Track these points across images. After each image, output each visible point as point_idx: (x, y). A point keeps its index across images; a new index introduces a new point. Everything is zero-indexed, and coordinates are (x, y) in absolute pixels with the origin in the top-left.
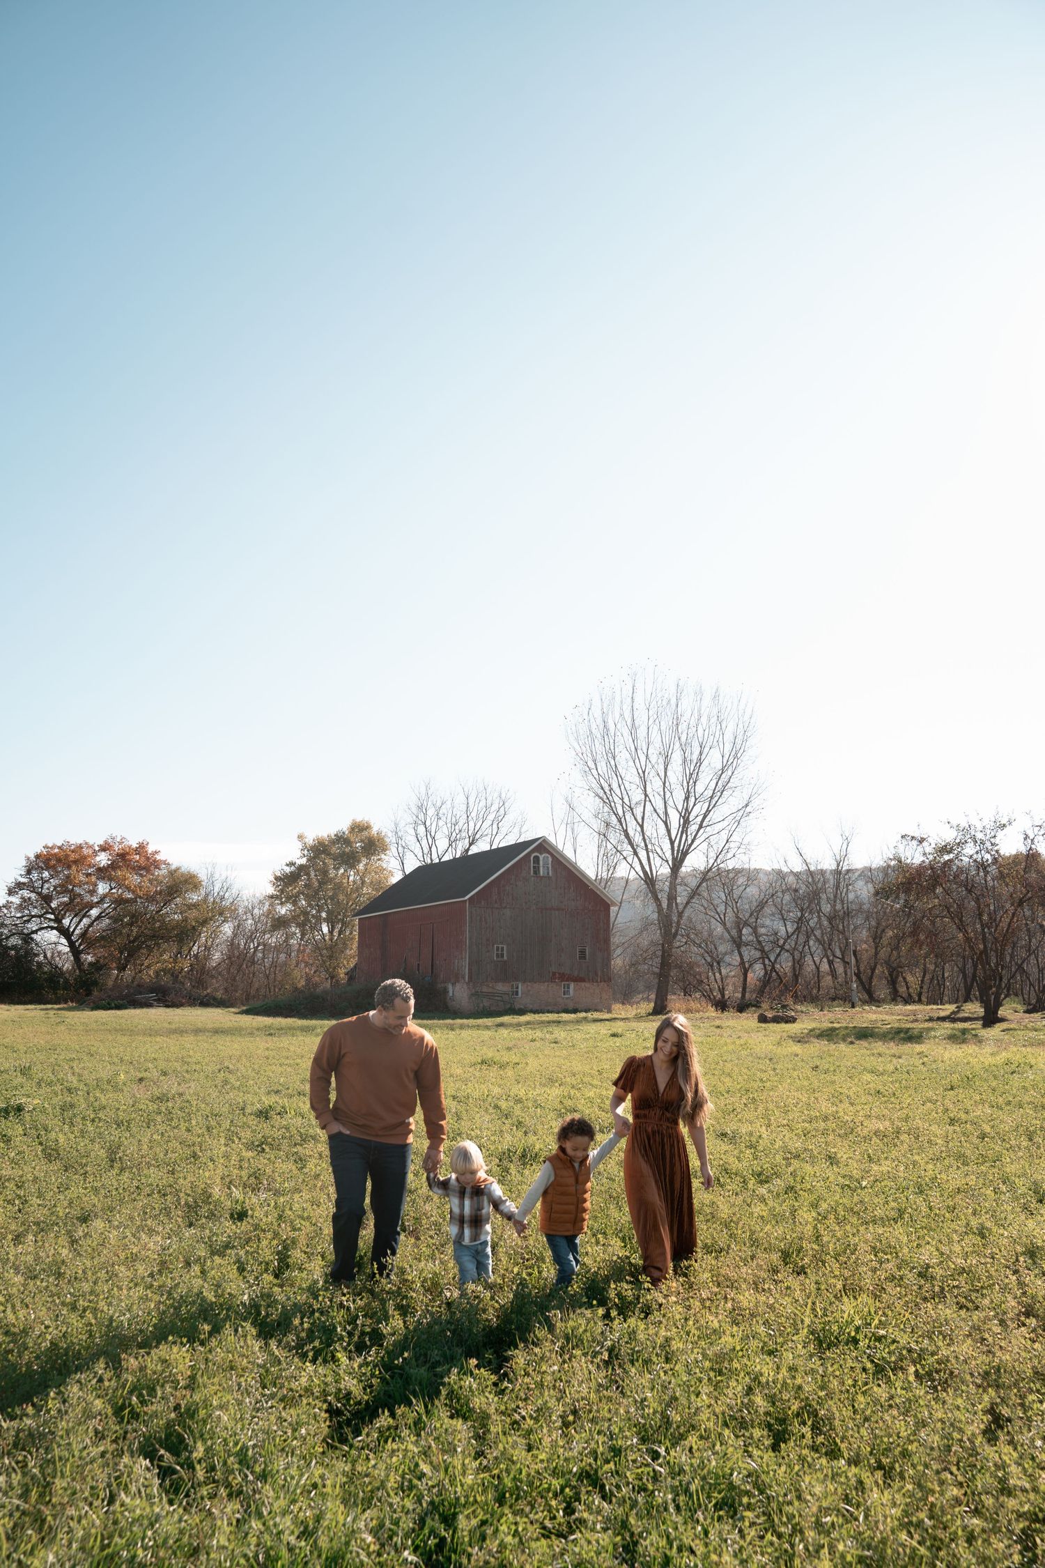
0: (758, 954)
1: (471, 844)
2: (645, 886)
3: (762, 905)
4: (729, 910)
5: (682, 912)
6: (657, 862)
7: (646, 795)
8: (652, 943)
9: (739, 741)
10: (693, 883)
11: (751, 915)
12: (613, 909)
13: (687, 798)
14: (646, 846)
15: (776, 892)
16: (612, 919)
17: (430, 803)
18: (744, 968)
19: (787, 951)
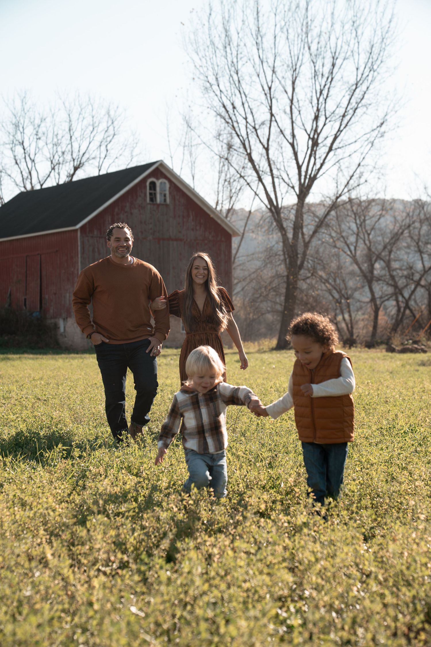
0: (390, 290)
1: (76, 169)
2: (269, 214)
3: (396, 237)
4: (361, 242)
5: (309, 242)
6: (282, 188)
7: (272, 115)
8: (278, 275)
9: (376, 50)
10: (321, 212)
11: (385, 247)
12: (235, 241)
13: (316, 118)
14: (271, 170)
15: (414, 222)
16: (234, 252)
17: (27, 121)
18: (376, 305)
19: (423, 286)
